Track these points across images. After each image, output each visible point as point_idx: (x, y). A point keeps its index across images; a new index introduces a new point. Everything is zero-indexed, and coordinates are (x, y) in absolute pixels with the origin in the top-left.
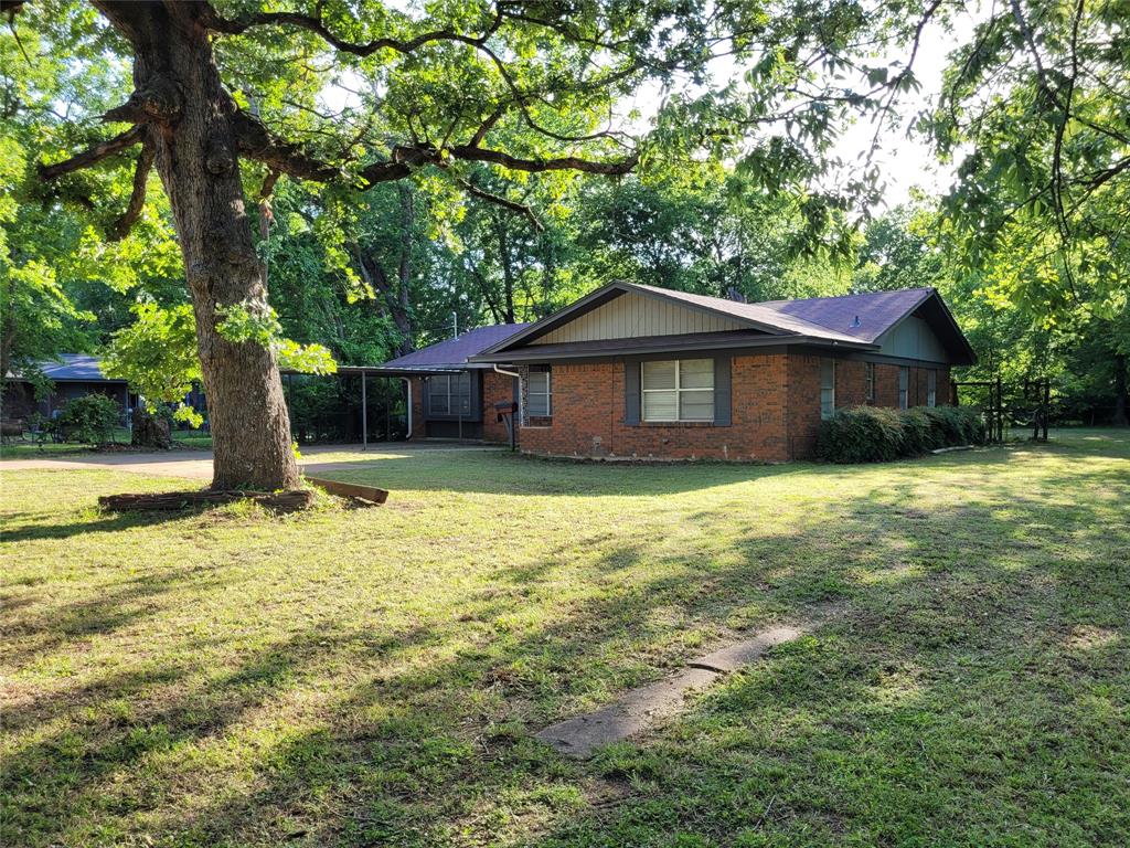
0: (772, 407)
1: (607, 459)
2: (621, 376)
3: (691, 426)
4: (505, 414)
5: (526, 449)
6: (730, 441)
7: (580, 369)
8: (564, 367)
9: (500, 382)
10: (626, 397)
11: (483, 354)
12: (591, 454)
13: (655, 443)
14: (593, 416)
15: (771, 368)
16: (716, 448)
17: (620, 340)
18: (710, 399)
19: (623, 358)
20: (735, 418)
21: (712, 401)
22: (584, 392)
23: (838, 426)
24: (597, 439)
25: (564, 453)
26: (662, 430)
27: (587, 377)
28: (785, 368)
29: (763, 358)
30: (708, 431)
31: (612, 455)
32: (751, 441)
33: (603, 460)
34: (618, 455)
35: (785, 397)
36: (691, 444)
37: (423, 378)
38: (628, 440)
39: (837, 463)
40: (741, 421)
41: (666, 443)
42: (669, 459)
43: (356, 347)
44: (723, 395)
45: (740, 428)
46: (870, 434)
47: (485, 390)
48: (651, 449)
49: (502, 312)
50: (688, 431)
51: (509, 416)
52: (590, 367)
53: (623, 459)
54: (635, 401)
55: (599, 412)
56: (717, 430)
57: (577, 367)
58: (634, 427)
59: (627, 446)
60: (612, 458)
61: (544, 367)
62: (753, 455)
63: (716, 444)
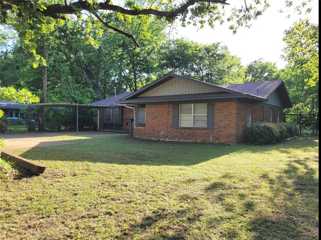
0: (230, 122)
1: (165, 140)
2: (171, 109)
3: (198, 129)
4: (129, 122)
5: (136, 136)
6: (213, 135)
7: (156, 106)
8: (150, 106)
9: (129, 111)
10: (173, 117)
11: (120, 100)
12: (159, 138)
13: (184, 135)
14: (161, 124)
15: (230, 107)
16: (208, 137)
17: (171, 96)
18: (205, 119)
19: (173, 103)
20: (215, 126)
21: (206, 119)
22: (158, 115)
23: (256, 130)
24: (162, 133)
25: (149, 138)
26: (186, 130)
27: (159, 109)
28: (236, 107)
29: (227, 103)
30: (204, 131)
31: (167, 139)
32: (221, 135)
33: (164, 141)
34: (169, 139)
35: (235, 118)
36: (198, 136)
37: (103, 109)
38: (173, 133)
39: (256, 145)
40: (217, 127)
41: (188, 135)
42: (189, 141)
43: (80, 98)
44: (211, 117)
45: (217, 130)
46: (269, 134)
47: (124, 114)
48: (182, 137)
49: (133, 89)
50: (197, 130)
51: (130, 123)
52: (160, 106)
53: (171, 140)
54: (176, 119)
55: (163, 123)
56: (208, 131)
57: (155, 106)
58: (176, 129)
59: (173, 135)
60: (167, 140)
61: (143, 105)
62: (222, 141)
63: (208, 136)
